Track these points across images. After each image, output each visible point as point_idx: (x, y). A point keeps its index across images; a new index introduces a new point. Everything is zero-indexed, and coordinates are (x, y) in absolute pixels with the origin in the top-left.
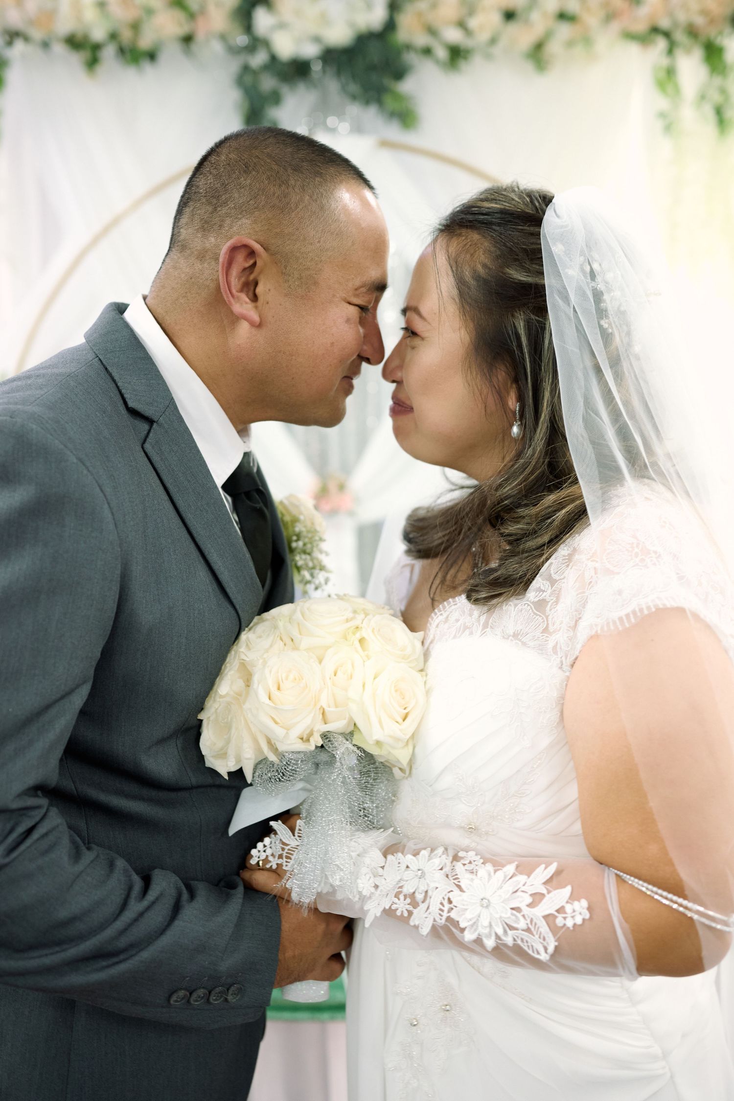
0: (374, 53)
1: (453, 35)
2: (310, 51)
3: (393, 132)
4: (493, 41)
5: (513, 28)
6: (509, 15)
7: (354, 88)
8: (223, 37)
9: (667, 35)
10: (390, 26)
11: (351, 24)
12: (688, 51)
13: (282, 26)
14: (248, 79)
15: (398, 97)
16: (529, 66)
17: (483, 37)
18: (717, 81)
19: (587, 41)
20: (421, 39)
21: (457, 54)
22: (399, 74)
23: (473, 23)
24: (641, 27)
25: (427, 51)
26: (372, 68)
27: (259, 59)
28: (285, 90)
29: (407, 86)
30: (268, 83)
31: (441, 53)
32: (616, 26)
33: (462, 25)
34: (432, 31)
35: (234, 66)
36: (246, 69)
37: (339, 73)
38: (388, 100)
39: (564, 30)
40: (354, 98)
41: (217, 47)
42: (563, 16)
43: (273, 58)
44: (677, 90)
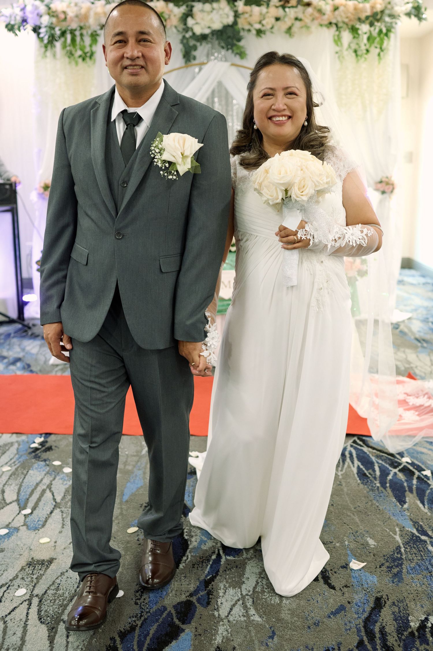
0: (230, 32)
1: (258, 26)
2: (207, 31)
3: (237, 60)
4: (272, 28)
5: (279, 23)
6: (277, 19)
7: (223, 44)
8: (176, 27)
9: (336, 25)
10: (235, 23)
11: (222, 22)
12: (345, 30)
13: (197, 23)
14: (185, 41)
15: (239, 47)
16: (288, 35)
17: (269, 27)
18: (355, 41)
19: (307, 27)
20: (247, 27)
21: (259, 32)
22: (239, 40)
23: (264, 22)
24: (326, 22)
25: (249, 30)
26: (229, 37)
27: (189, 34)
28: (198, 44)
29: (242, 43)
30: (192, 43)
31: (254, 32)
32: (316, 22)
33: (260, 22)
34: (250, 24)
35: (180, 37)
36: (184, 37)
37: (217, 39)
38: (234, 48)
39: (298, 24)
40: (223, 48)
41: (174, 30)
42: (296, 19)
43: (194, 34)
44: (342, 44)
